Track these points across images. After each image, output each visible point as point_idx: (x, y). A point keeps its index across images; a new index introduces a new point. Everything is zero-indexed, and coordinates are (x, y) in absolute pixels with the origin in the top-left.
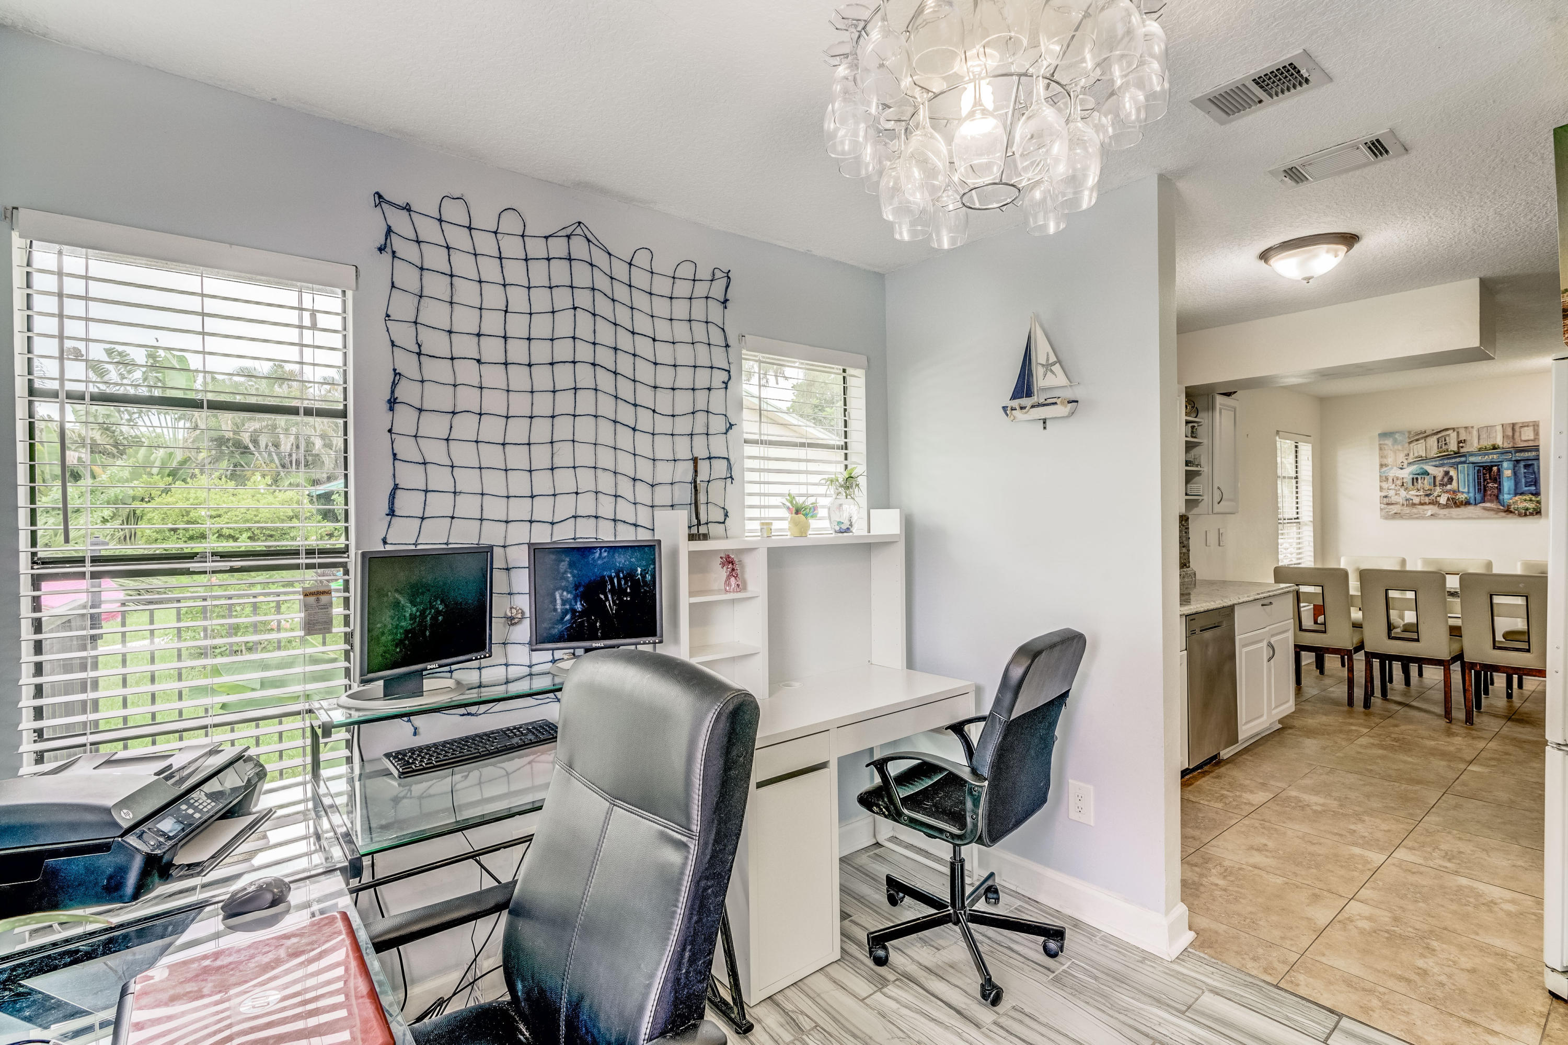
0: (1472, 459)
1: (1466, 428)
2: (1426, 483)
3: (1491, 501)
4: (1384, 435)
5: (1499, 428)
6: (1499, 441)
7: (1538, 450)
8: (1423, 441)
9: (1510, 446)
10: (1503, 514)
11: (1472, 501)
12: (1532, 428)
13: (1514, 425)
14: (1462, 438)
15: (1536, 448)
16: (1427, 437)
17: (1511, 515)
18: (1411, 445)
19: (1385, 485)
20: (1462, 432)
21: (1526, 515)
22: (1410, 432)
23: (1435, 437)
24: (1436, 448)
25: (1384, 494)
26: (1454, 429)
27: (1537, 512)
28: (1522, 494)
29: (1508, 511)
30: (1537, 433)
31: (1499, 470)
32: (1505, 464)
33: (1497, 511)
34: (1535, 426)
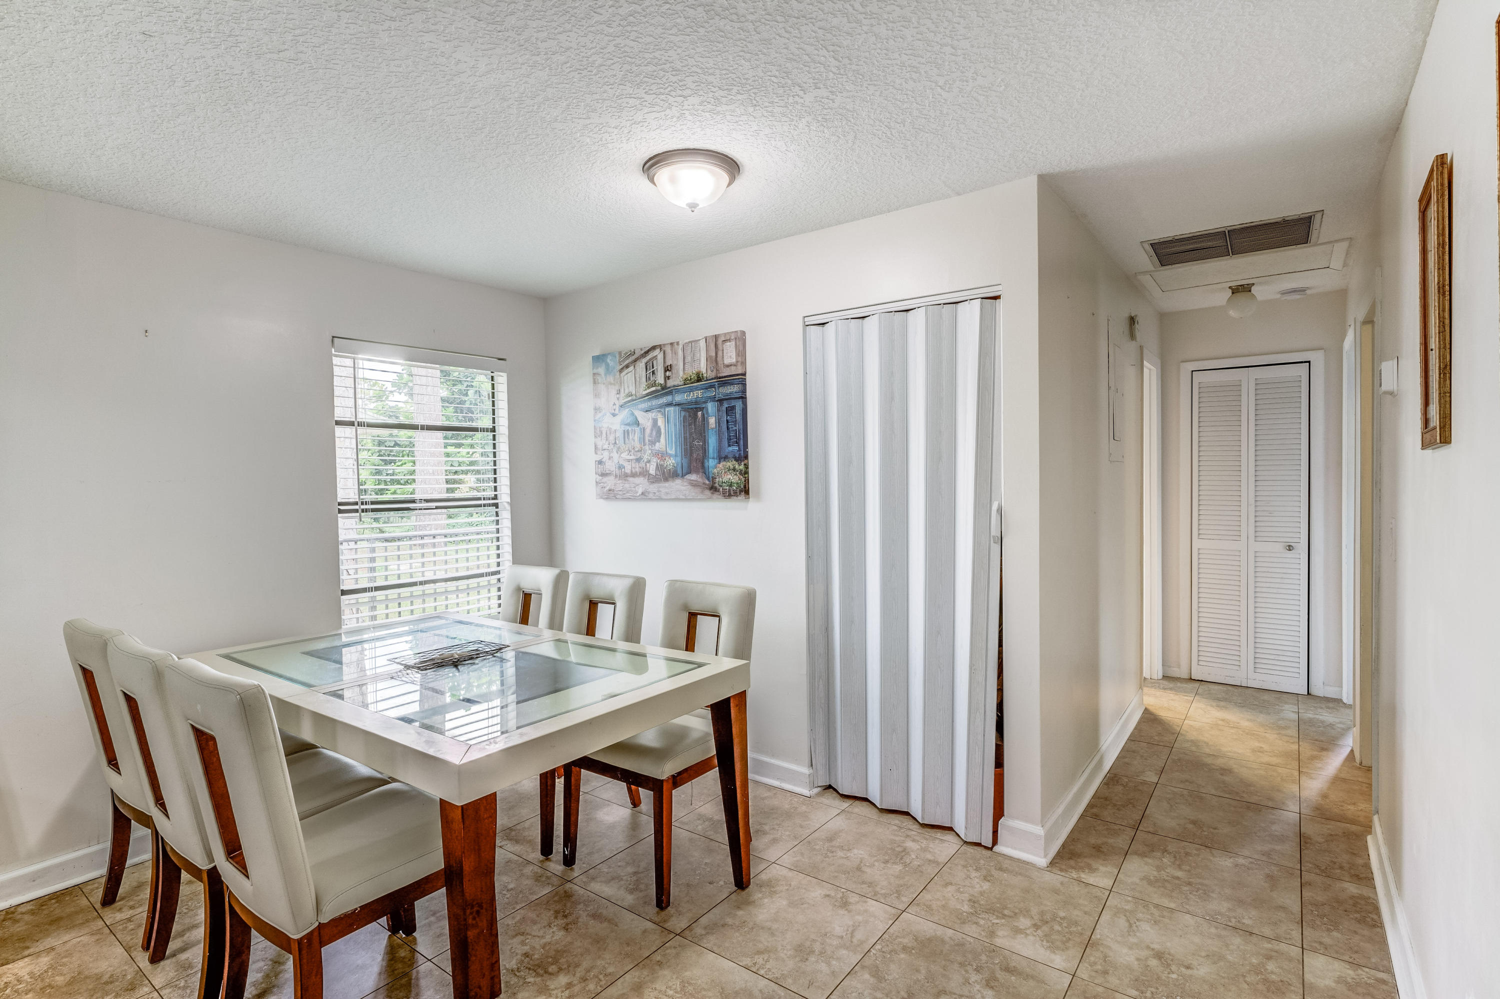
0: (678, 398)
1: (672, 344)
2: (635, 439)
3: (697, 472)
4: (598, 359)
5: (702, 344)
6: (703, 366)
7: (743, 383)
8: (631, 368)
9: (713, 375)
10: (708, 492)
11: (679, 471)
12: (733, 343)
13: (716, 337)
14: (668, 363)
15: (740, 379)
16: (635, 361)
17: (716, 496)
18: (624, 373)
19: (601, 443)
20: (668, 349)
21: (730, 496)
22: (620, 353)
23: (644, 360)
24: (644, 379)
25: (598, 458)
26: (660, 347)
27: (745, 491)
28: (726, 458)
29: (713, 489)
30: (741, 353)
31: (703, 415)
32: (711, 407)
33: (702, 487)
34: (740, 339)
